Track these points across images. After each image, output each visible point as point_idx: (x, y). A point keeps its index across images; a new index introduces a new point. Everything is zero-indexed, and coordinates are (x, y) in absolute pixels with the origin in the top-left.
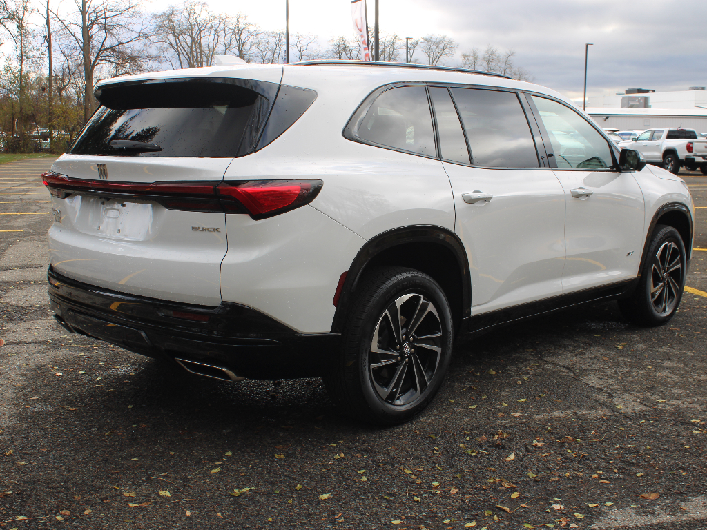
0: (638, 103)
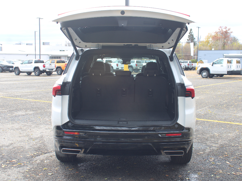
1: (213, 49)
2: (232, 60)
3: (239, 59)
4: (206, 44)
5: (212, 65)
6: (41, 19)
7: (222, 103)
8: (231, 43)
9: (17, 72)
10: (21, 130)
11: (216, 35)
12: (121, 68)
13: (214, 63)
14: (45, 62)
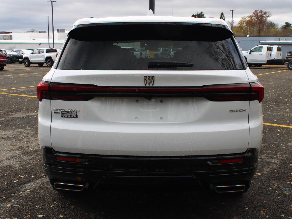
0: (8, 38)
1: (248, 36)
2: (272, 47)
3: (280, 47)
4: (240, 30)
5: (250, 54)
6: (53, 2)
7: (268, 99)
8: (268, 29)
9: (26, 64)
10: (15, 140)
11: (250, 20)
12: (145, 57)
13: (252, 51)
14: (58, 51)
